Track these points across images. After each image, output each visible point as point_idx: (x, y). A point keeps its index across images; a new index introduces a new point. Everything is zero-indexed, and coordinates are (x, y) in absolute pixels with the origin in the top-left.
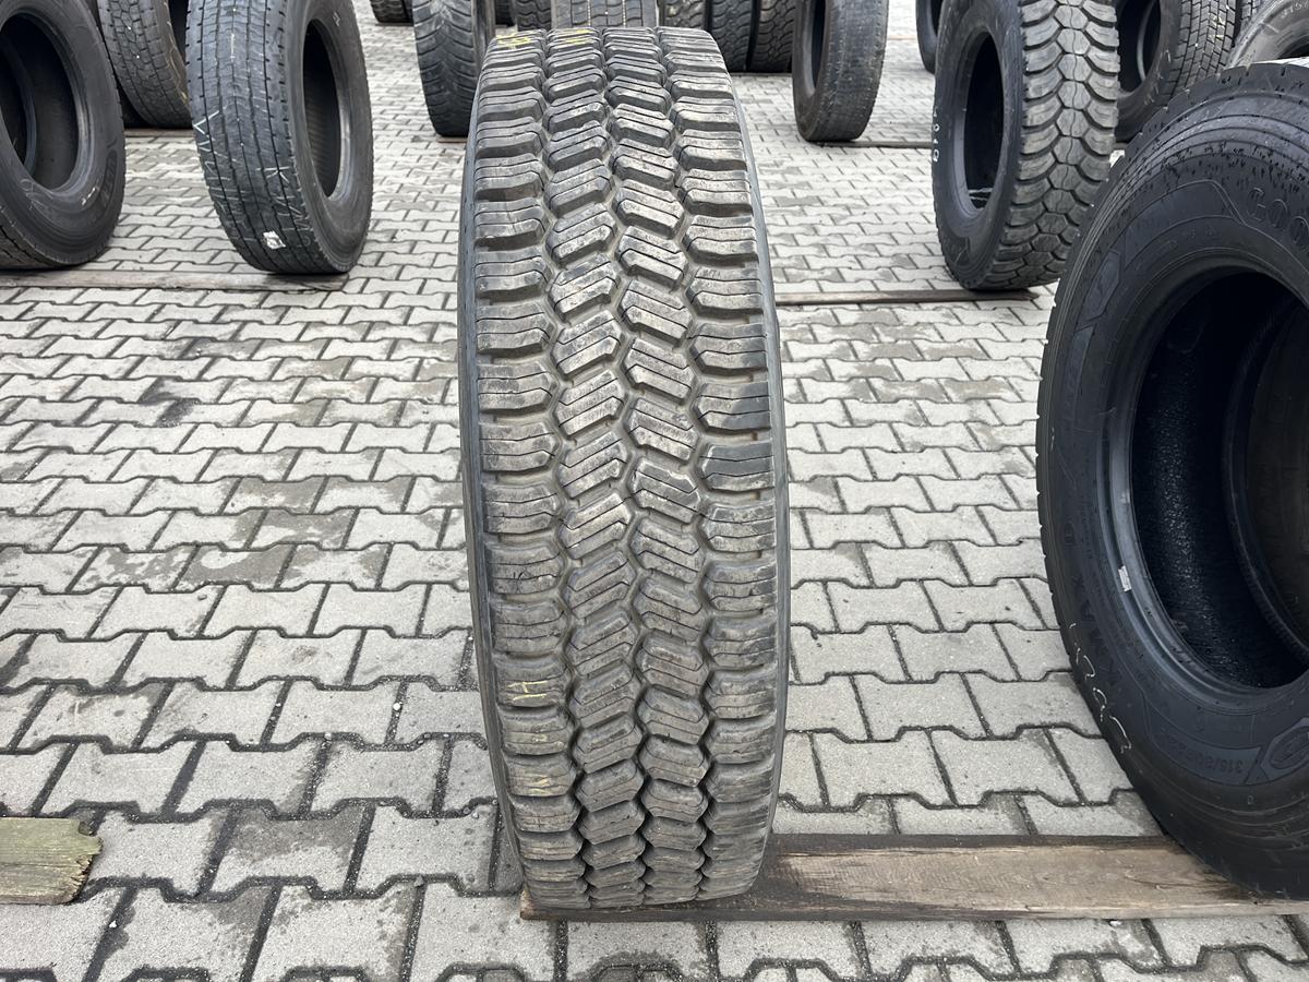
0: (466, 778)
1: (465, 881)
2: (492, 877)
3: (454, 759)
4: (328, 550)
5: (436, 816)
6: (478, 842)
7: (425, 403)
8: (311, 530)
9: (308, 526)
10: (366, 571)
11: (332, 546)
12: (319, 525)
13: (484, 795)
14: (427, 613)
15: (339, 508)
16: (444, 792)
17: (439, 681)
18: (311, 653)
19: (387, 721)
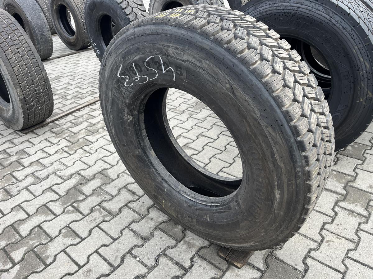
0: (181, 257)
1: (216, 276)
2: (220, 269)
3: (171, 256)
4: (47, 243)
5: (188, 271)
6: (206, 266)
7: (13, 185)
8: (31, 243)
9: (28, 242)
10: (71, 238)
11: (47, 241)
12: (32, 239)
13: (191, 256)
14: (109, 233)
15: (31, 230)
16: (181, 265)
17: (138, 244)
18: (90, 270)
19: (140, 265)
